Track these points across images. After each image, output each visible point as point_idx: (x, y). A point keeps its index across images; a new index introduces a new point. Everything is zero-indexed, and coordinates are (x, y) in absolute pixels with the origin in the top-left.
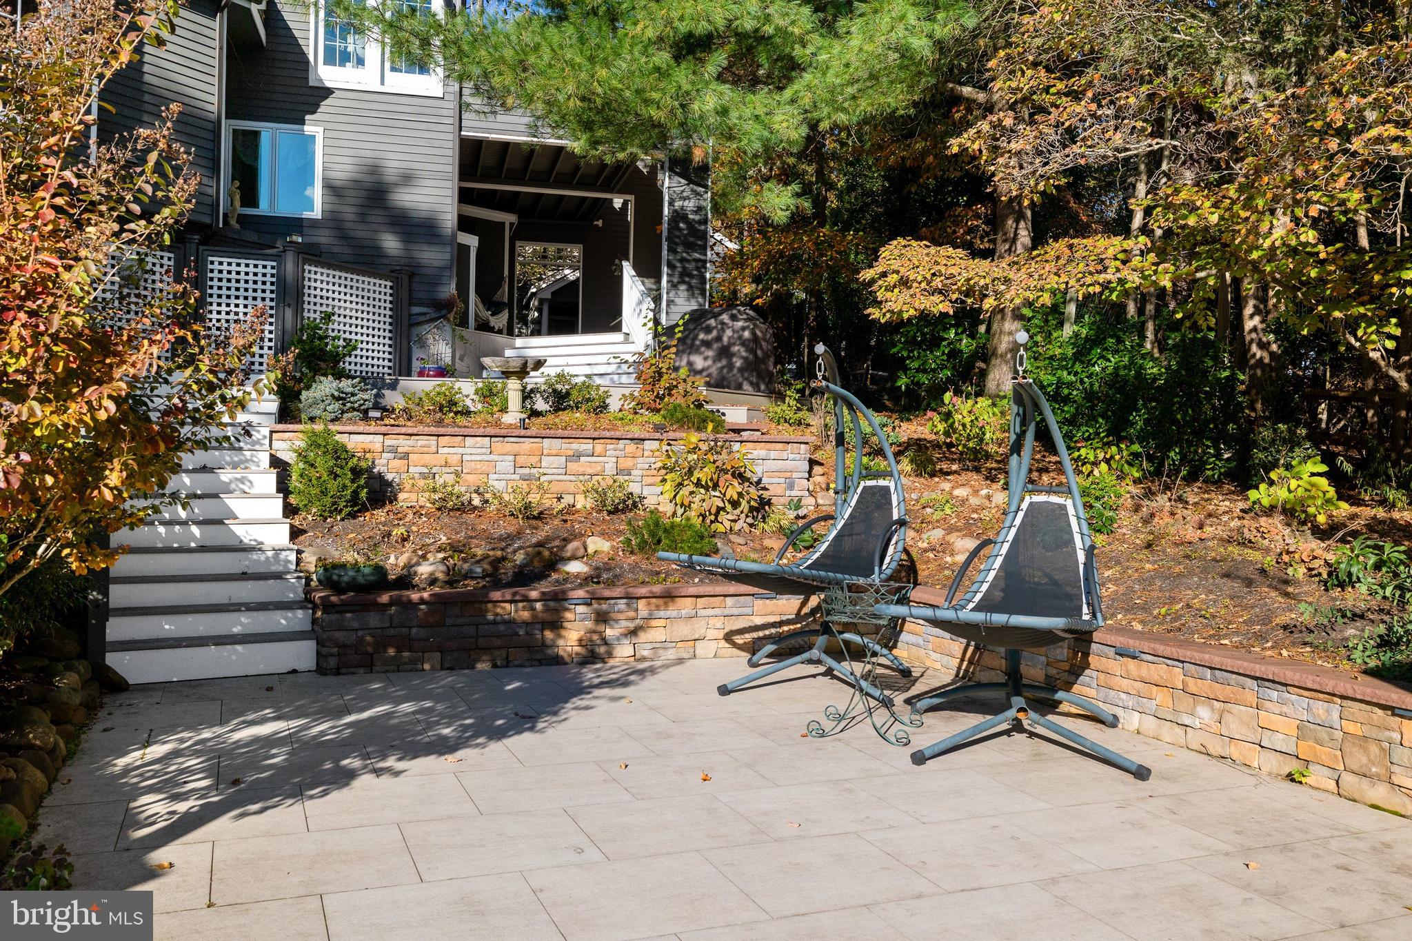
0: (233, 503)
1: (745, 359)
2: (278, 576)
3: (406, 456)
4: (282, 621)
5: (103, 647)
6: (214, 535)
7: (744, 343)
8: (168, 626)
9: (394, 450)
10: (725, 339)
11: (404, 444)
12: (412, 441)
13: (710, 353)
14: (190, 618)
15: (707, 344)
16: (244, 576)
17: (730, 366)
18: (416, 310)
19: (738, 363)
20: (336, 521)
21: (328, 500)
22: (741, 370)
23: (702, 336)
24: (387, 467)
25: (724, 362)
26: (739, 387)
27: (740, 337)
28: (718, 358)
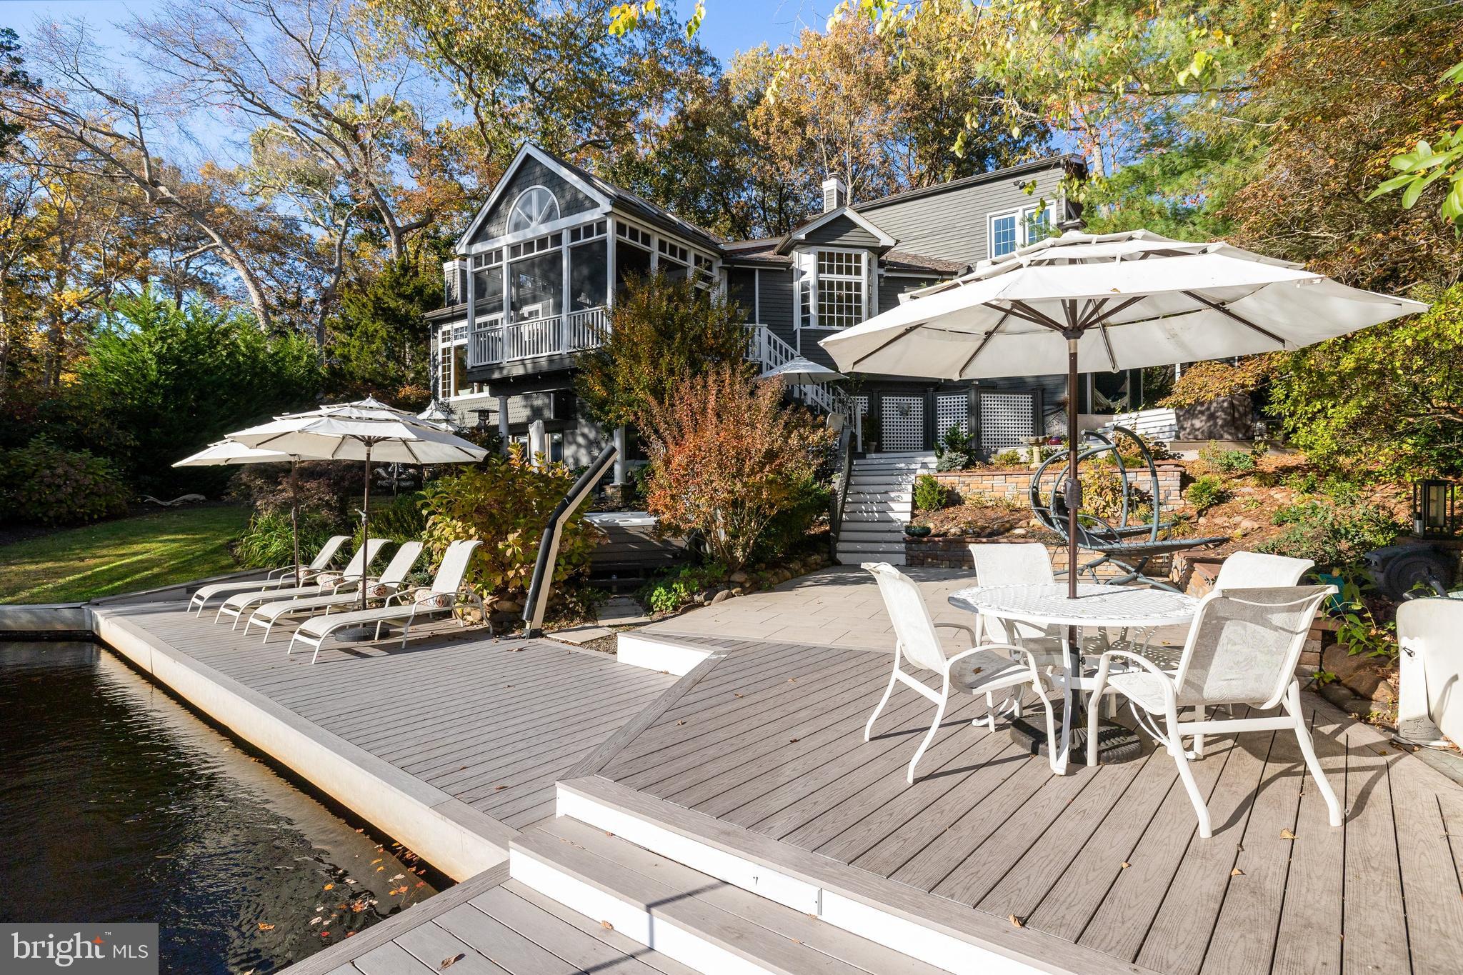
0: (893, 505)
1: (1225, 419)
2: (899, 532)
3: (969, 485)
4: (897, 547)
5: (836, 551)
6: (883, 517)
7: (1224, 410)
8: (858, 547)
9: (964, 483)
10: (1212, 409)
11: (968, 480)
12: (971, 478)
13: (1204, 418)
14: (865, 545)
15: (1202, 413)
16: (890, 531)
17: (1215, 424)
18: (1047, 407)
19: (1220, 422)
20: (931, 513)
21: (927, 504)
22: (1222, 426)
23: (1199, 408)
24: (961, 490)
25: (1211, 423)
26: (1221, 437)
27: (1221, 407)
28: (1208, 420)
